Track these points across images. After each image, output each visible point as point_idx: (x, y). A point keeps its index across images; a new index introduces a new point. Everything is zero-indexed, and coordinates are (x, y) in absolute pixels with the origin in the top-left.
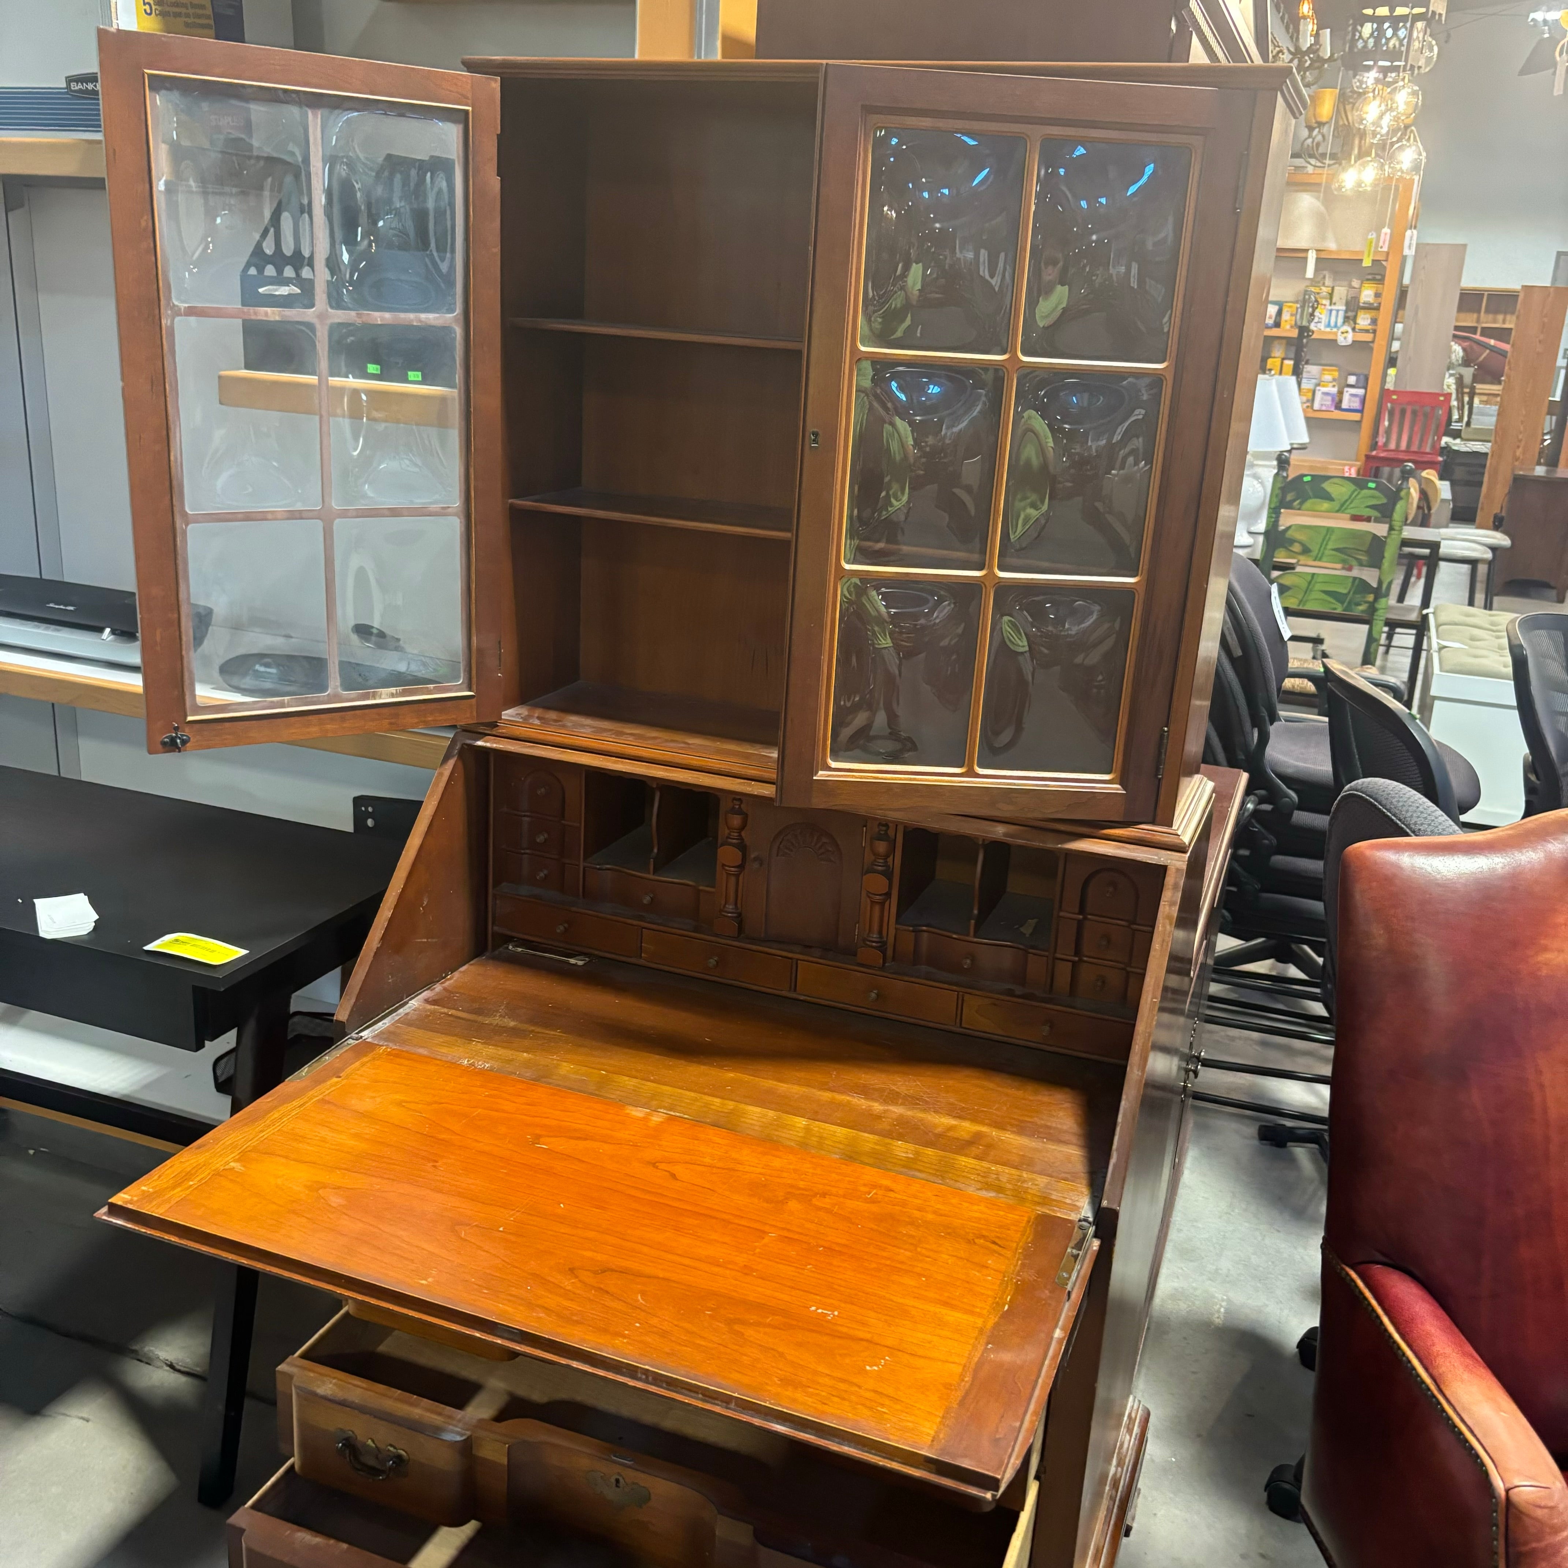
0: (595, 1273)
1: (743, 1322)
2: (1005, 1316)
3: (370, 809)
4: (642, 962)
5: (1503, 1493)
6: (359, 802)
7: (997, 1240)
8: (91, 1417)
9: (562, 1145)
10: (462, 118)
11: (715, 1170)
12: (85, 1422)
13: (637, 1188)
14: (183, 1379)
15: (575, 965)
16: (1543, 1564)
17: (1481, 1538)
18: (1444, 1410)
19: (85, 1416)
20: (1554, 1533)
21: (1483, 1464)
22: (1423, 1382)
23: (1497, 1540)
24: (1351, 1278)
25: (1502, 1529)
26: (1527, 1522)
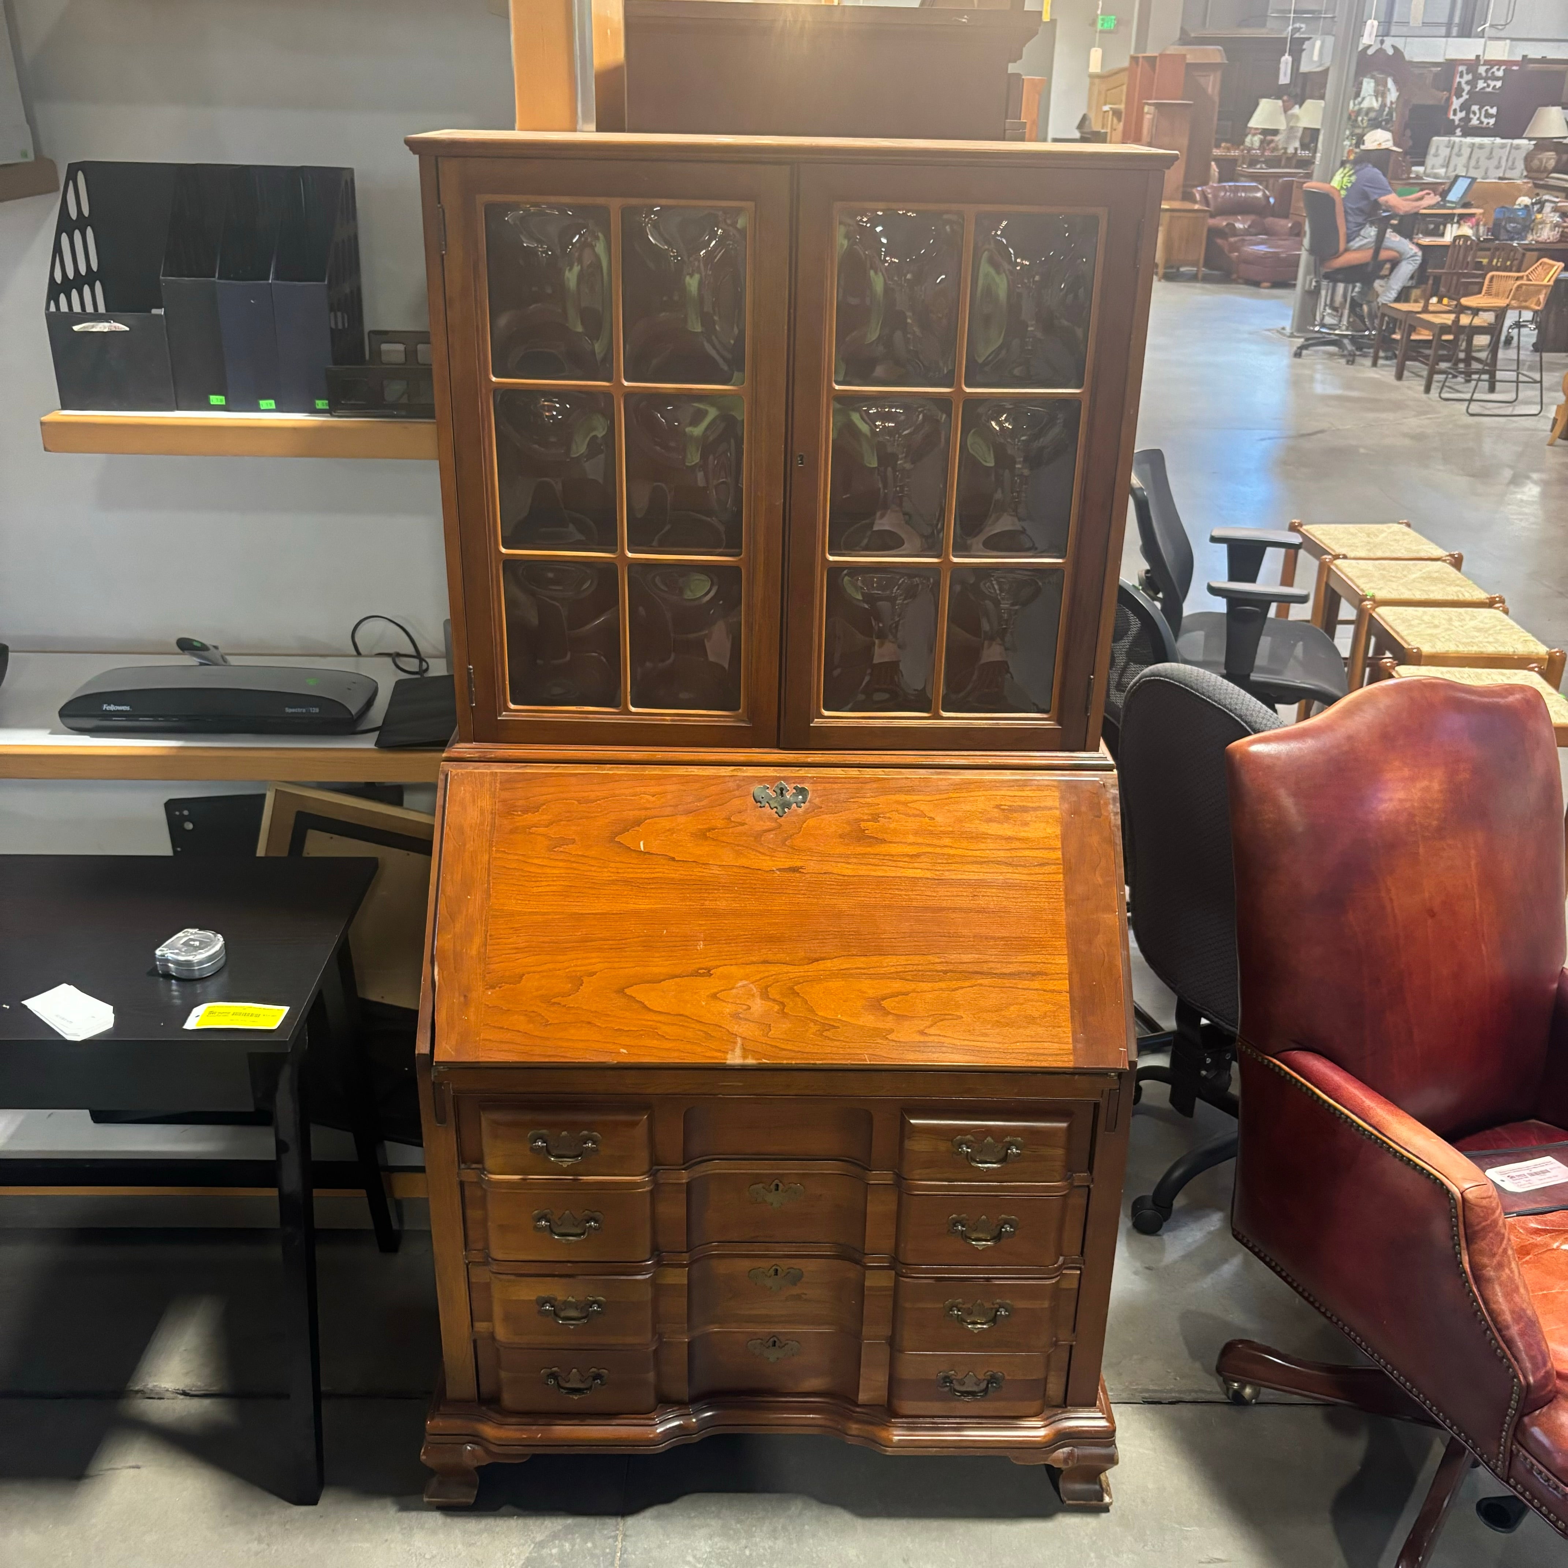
3: (186, 813)
5: (1459, 1195)
6: (171, 806)
8: (140, 1464)
12: (137, 1470)
14: (206, 1402)
16: (1491, 1235)
17: (1439, 1228)
18: (1391, 1147)
19: (134, 1464)
20: (1494, 1212)
21: (1436, 1178)
22: (1365, 1130)
23: (1457, 1226)
24: (1275, 1065)
25: (1461, 1219)
26: (1478, 1210)
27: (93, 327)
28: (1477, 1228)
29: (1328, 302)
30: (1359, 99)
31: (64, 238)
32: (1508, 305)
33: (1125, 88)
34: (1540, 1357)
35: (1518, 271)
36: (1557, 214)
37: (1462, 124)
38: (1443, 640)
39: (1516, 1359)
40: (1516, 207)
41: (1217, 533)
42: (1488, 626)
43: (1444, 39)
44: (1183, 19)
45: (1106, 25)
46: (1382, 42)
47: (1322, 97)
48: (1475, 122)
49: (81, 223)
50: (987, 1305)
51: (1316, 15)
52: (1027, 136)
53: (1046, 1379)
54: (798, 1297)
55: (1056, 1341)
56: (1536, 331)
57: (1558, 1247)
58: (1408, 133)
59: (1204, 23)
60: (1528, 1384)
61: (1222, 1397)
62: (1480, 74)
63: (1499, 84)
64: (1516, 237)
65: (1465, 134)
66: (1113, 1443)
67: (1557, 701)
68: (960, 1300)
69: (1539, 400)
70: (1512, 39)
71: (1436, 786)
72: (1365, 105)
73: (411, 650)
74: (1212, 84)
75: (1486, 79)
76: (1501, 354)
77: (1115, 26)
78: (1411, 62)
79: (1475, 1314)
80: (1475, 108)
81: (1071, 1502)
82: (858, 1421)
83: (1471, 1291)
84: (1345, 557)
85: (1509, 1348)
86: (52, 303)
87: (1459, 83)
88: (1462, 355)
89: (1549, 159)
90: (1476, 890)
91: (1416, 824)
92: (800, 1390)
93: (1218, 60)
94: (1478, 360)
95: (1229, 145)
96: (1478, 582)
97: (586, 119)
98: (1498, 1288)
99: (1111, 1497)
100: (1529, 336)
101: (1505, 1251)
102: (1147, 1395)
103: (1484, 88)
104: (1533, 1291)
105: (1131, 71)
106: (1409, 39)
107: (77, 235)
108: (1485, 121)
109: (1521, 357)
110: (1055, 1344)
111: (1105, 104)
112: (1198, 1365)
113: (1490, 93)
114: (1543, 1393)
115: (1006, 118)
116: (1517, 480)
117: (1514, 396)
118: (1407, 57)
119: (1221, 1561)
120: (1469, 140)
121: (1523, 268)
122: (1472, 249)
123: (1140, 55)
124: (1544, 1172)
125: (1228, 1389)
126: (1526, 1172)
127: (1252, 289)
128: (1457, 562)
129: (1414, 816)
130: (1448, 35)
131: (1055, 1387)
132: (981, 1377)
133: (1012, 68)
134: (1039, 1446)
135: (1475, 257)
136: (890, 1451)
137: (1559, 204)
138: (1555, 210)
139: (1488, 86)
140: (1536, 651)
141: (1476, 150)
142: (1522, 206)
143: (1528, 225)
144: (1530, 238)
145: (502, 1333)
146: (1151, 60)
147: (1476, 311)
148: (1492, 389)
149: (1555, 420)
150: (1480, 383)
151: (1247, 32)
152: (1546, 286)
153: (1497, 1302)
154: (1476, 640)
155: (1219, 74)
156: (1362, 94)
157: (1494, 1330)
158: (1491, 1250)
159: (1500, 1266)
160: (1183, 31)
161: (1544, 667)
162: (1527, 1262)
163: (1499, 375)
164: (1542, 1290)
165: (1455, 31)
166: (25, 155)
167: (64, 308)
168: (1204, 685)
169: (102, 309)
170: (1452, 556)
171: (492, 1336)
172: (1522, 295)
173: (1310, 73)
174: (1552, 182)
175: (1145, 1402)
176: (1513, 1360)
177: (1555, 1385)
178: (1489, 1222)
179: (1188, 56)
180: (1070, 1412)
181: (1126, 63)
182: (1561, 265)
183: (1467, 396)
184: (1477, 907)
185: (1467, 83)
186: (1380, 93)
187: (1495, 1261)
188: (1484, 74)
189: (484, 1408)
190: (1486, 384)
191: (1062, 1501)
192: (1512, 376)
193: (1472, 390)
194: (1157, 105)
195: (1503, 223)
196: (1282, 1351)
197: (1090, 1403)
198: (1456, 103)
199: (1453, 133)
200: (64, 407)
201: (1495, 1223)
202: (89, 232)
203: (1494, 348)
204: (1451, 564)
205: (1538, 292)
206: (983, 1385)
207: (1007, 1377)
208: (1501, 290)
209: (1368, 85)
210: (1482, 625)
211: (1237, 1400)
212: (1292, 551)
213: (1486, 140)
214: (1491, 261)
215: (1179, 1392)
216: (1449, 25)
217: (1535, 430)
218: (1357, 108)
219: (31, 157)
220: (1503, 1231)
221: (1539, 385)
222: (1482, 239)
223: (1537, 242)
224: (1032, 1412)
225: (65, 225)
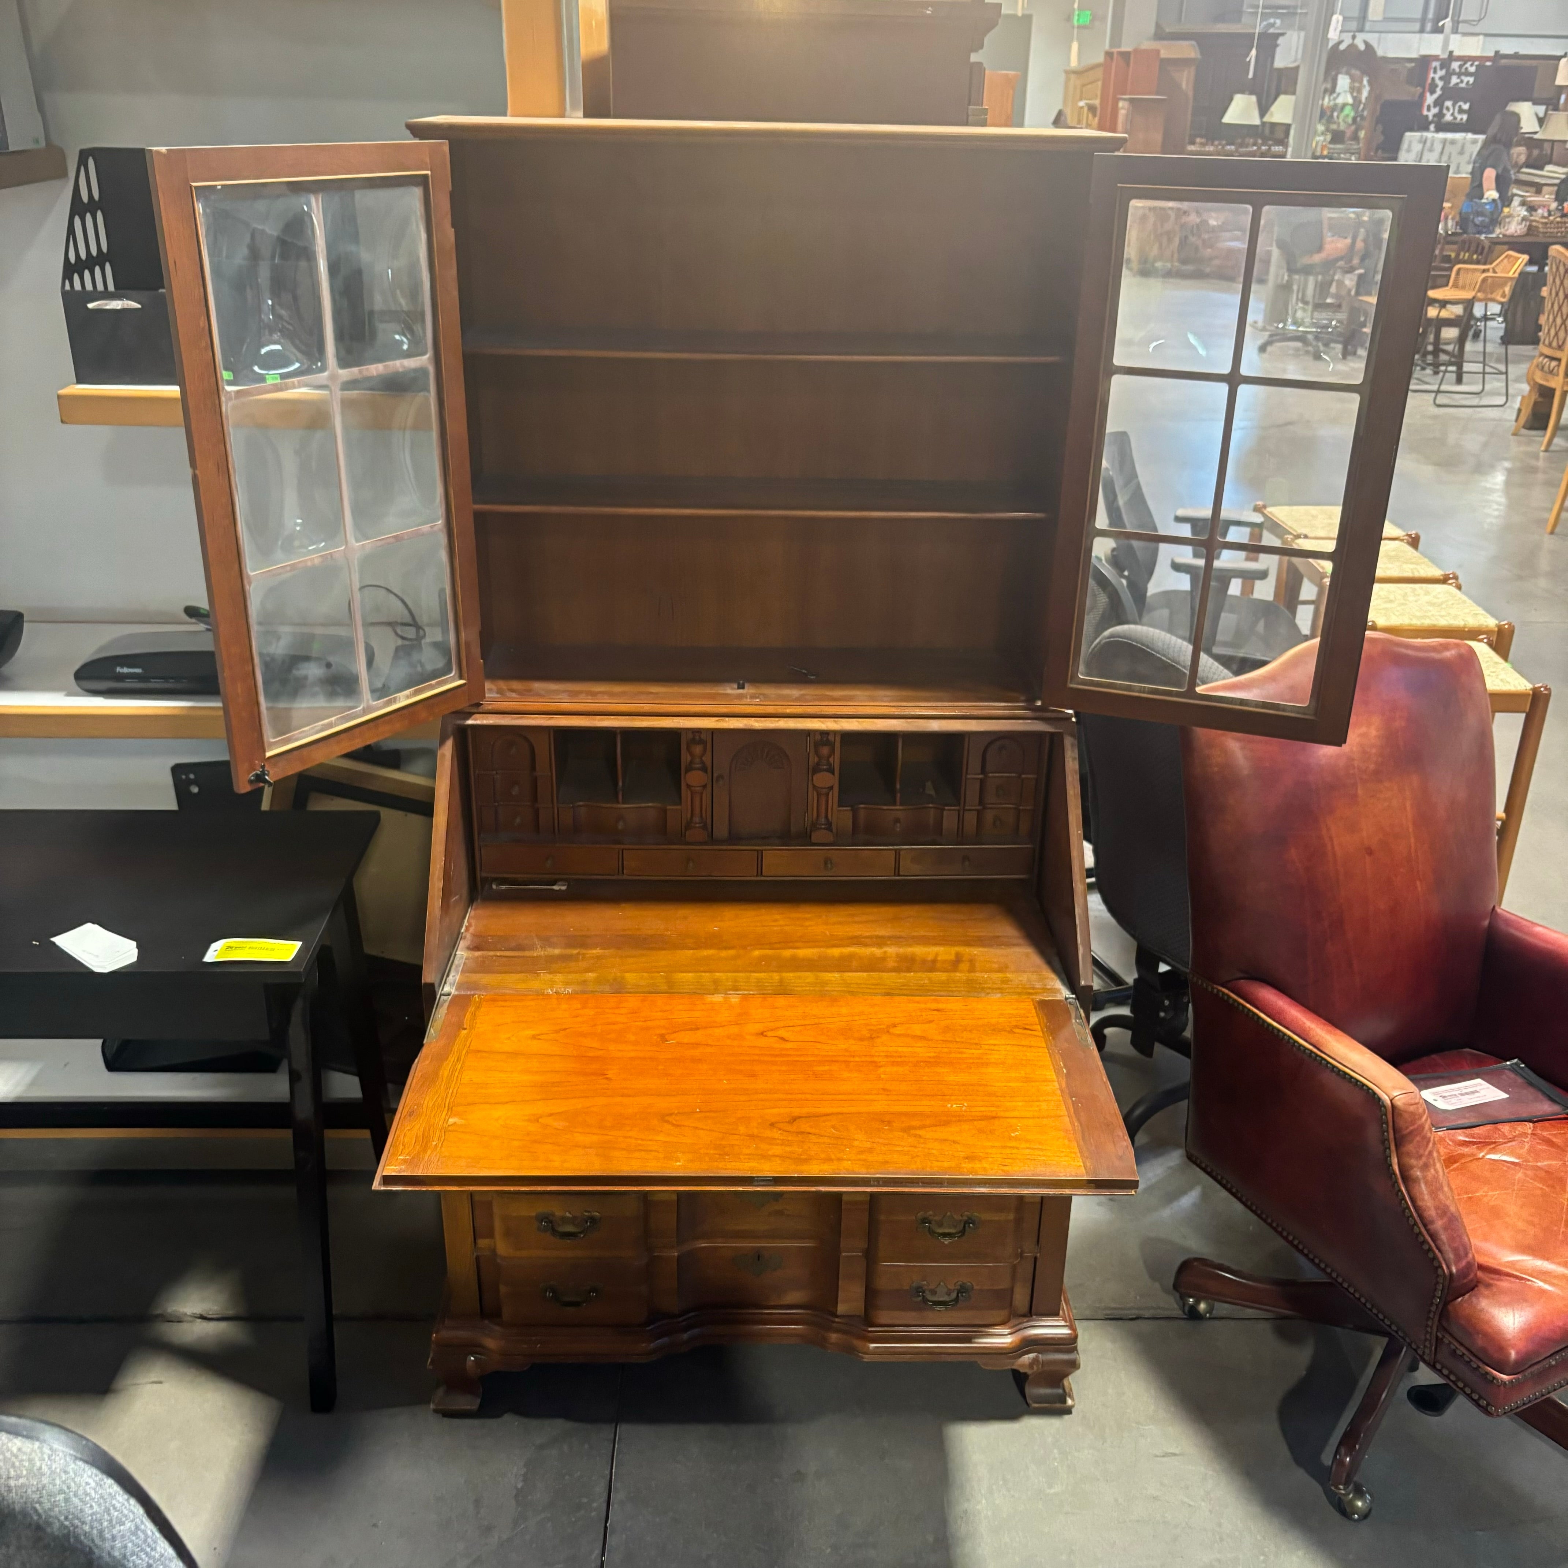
0: (789, 1122)
1: (914, 1128)
2: (1068, 1075)
3: (192, 776)
4: (625, 877)
5: (1389, 1102)
6: (177, 770)
7: (1027, 1027)
8: (162, 1379)
9: (687, 1037)
10: (423, 181)
11: (808, 1027)
12: (160, 1385)
13: (766, 1055)
14: (223, 1325)
15: (560, 890)
16: (1418, 1138)
17: (1372, 1133)
18: (1328, 1062)
19: (156, 1379)
20: (1421, 1117)
21: (1369, 1089)
22: (1306, 1048)
23: (1387, 1131)
24: (1223, 993)
25: (1391, 1124)
26: (1406, 1115)
27: (106, 305)
28: (1405, 1132)
29: (1300, 296)
30: (1335, 95)
31: (77, 221)
32: (1474, 297)
33: (1100, 83)
34: (1461, 1248)
35: (1485, 264)
36: (1525, 208)
37: (1436, 119)
38: (1397, 613)
39: (1440, 1251)
40: (1484, 201)
41: (1181, 512)
42: (1440, 601)
43: (1418, 35)
44: (1158, 16)
45: (1081, 21)
46: (1354, 37)
47: (1294, 93)
48: (1448, 118)
49: (92, 207)
50: (957, 1217)
51: (1291, 11)
52: (989, 121)
53: (1012, 1290)
54: (780, 1213)
55: (1022, 1253)
56: (1503, 325)
57: (1483, 1156)
58: (1380, 128)
59: (1180, 19)
60: (1451, 1274)
61: (1178, 1313)
62: (1454, 70)
63: (1471, 80)
64: (1484, 230)
65: (1438, 129)
66: (1074, 1350)
67: (1503, 669)
68: (931, 1213)
69: (1504, 391)
70: (1486, 35)
71: (1373, 732)
72: (1340, 101)
73: (408, 619)
74: (1185, 80)
75: (1459, 75)
76: (1469, 346)
77: (1091, 21)
78: (1385, 59)
79: (1404, 1211)
80: (1448, 103)
81: (1036, 1405)
82: (837, 1331)
83: (1400, 1190)
84: (1306, 537)
85: (1434, 1241)
86: (67, 282)
87: (1433, 79)
88: (1430, 348)
89: (1519, 155)
90: (1411, 830)
91: (1354, 768)
92: (782, 1303)
93: (1193, 55)
94: (1446, 352)
95: (1203, 140)
96: (1434, 561)
97: (574, 107)
98: (1423, 1186)
99: (1073, 1399)
100: (1496, 328)
101: (1431, 1153)
102: (1109, 1312)
103: (1457, 84)
104: (1459, 1195)
105: (1106, 66)
106: (1383, 35)
107: (88, 217)
108: (1459, 117)
109: (1487, 350)
110: (1021, 1255)
111: (1081, 99)
112: (1157, 1285)
113: (1462, 89)
114: (1465, 1281)
115: (969, 104)
116: (1481, 468)
117: (1481, 387)
118: (1380, 53)
119: (1174, 1455)
120: (1441, 135)
121: (1489, 260)
122: (1439, 243)
123: (1115, 50)
124: (1473, 1092)
125: (1184, 1305)
126: (1457, 1093)
127: (1225, 284)
128: (1414, 542)
129: (1353, 760)
130: (1422, 31)
131: (1020, 1298)
132: (951, 1287)
133: (974, 58)
134: (1007, 1351)
135: (1442, 250)
136: (867, 1358)
137: (1529, 199)
138: (1523, 204)
139: (1462, 81)
140: (1485, 624)
141: (1447, 144)
142: (1490, 200)
143: (1495, 220)
144: (1498, 232)
145: (503, 1248)
146: (1126, 56)
147: (1443, 304)
148: (1459, 381)
149: (1519, 410)
150: (1447, 375)
151: (1222, 28)
152: (1511, 279)
153: (1423, 1200)
154: (1429, 614)
155: (1193, 70)
156: (1338, 89)
157: (1421, 1225)
158: (1417, 1152)
159: (1426, 1167)
160: (1158, 25)
161: (1494, 638)
162: (1454, 1170)
163: (1467, 367)
164: (1467, 1193)
165: (1429, 26)
166: (37, 141)
167: (78, 286)
168: (1160, 644)
169: (111, 287)
170: (1410, 536)
171: (494, 1251)
172: (1487, 287)
173: (1287, 69)
174: (1523, 177)
175: (1107, 1319)
176: (1437, 1251)
177: (1476, 1274)
178: (1416, 1126)
179: (1162, 52)
180: (1035, 1320)
181: (1101, 59)
182: (1526, 257)
183: (1435, 388)
184: (1413, 845)
185: (1441, 78)
186: (1355, 90)
187: (1421, 1163)
188: (1457, 70)
189: (486, 1322)
190: (1454, 376)
191: (1028, 1404)
192: (1478, 367)
193: (1439, 381)
194: (1131, 101)
195: (1471, 217)
196: (1234, 1267)
197: (1054, 1313)
198: (1430, 99)
199: (1426, 129)
200: (79, 381)
201: (1422, 1127)
202: (99, 215)
203: (1461, 341)
204: (1408, 543)
205: (1503, 285)
206: (954, 1295)
207: (976, 1287)
208: (1468, 282)
209: (1343, 82)
210: (1435, 600)
211: (1193, 1315)
212: (1257, 530)
213: (1458, 136)
214: (1458, 255)
215: (1139, 1309)
216: (1423, 21)
217: (1500, 420)
218: (1332, 103)
219: (43, 144)
220: (1429, 1134)
221: (1504, 376)
222: (1450, 233)
223: (1504, 235)
224: (998, 1320)
225: (78, 208)
